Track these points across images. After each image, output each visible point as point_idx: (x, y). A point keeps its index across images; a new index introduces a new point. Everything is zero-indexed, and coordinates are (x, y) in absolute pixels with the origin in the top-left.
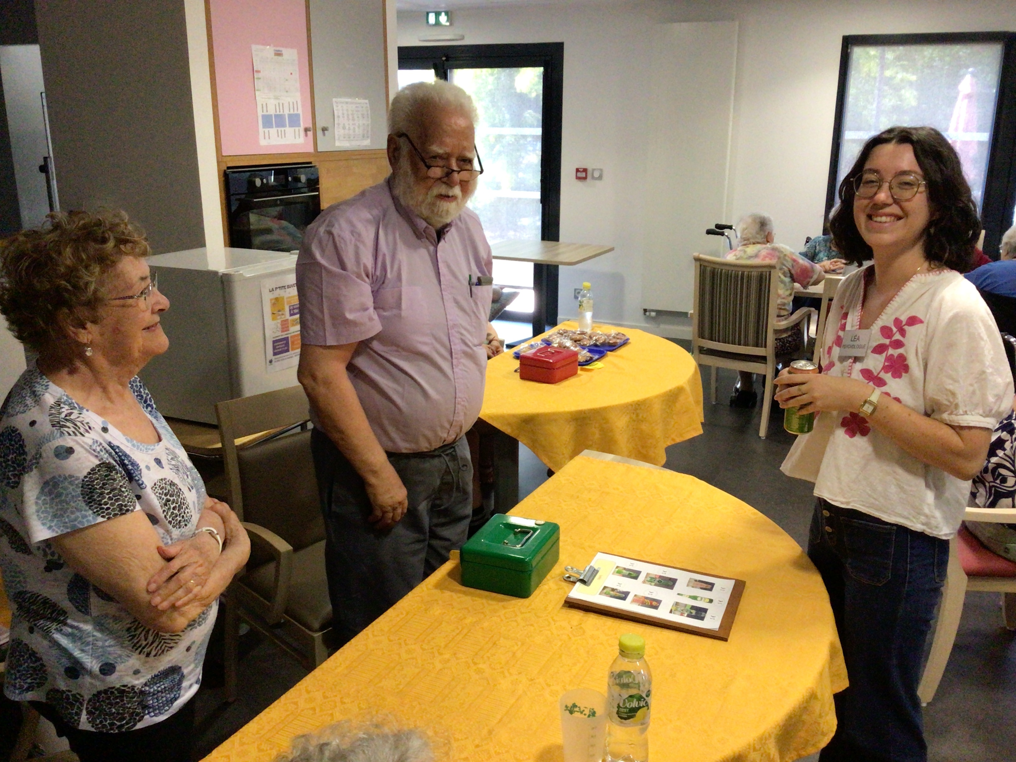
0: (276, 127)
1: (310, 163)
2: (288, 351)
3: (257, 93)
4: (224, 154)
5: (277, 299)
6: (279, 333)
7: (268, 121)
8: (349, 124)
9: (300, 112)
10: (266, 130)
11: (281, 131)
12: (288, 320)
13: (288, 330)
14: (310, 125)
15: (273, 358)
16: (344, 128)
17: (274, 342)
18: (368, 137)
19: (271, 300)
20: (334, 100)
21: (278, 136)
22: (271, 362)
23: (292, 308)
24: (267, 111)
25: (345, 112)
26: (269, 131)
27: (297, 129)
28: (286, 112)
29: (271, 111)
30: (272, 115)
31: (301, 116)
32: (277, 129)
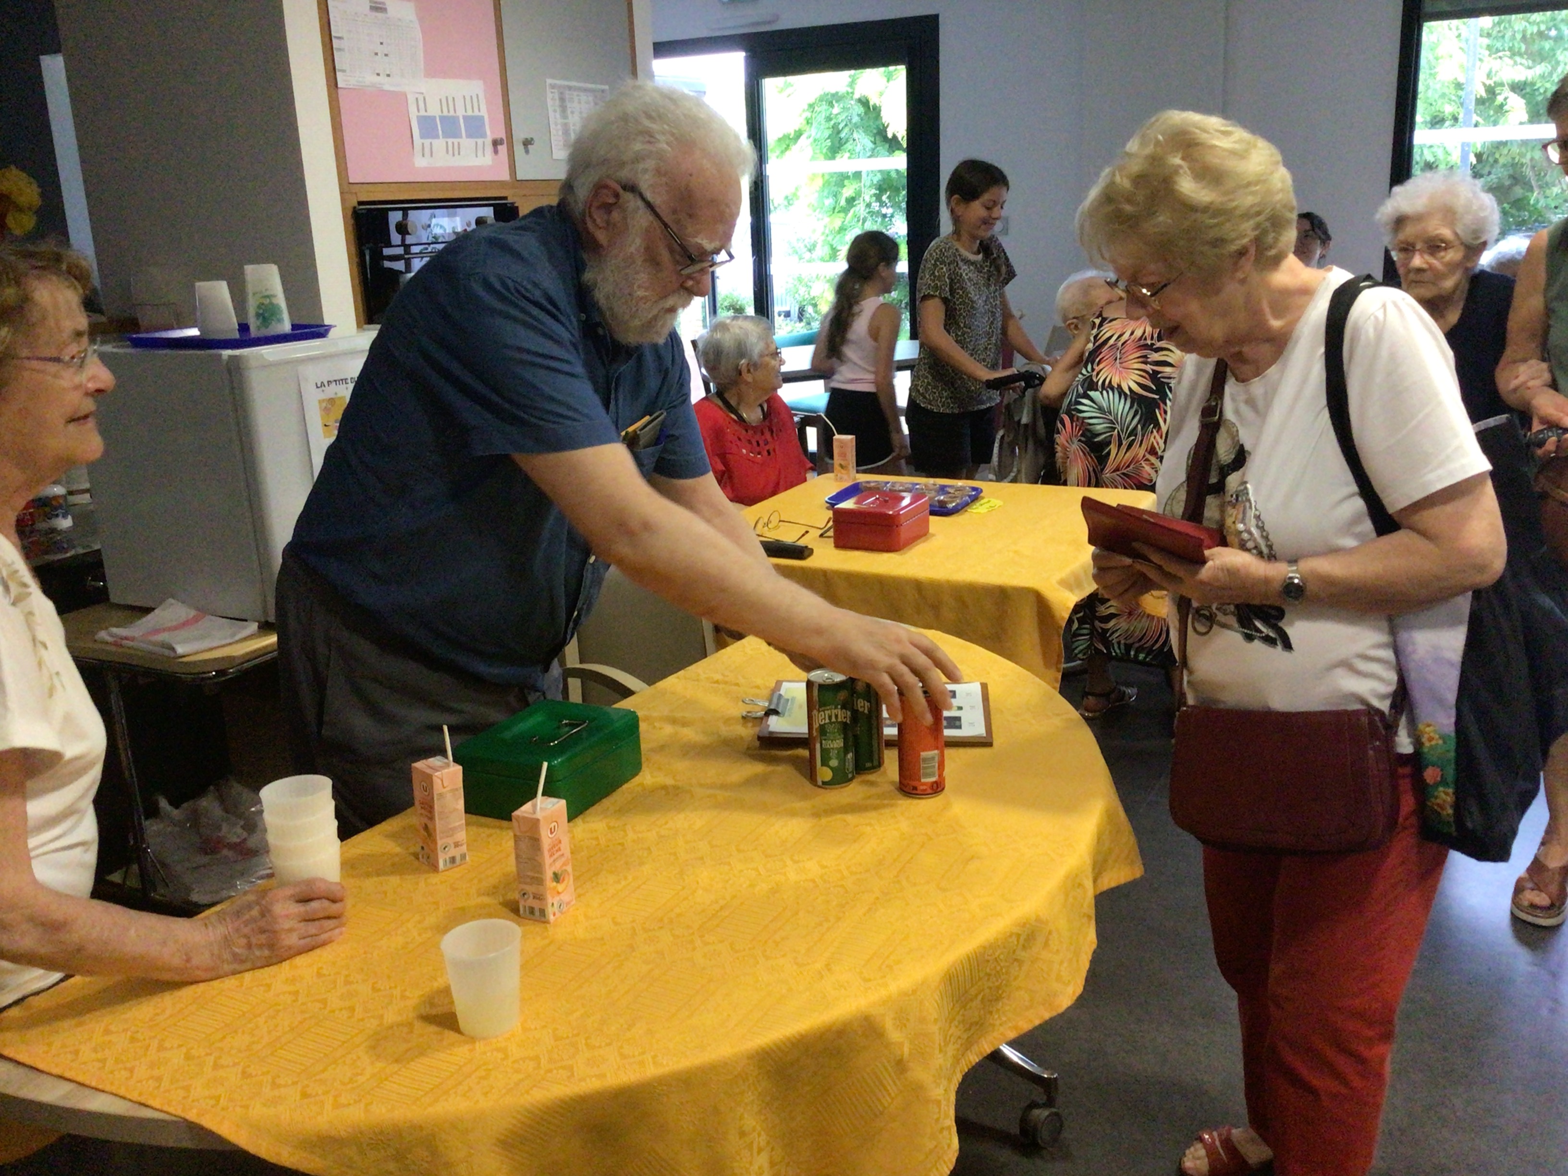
0: (443, 136)
1: (505, 198)
4: (351, 181)
7: (428, 126)
9: (484, 112)
10: (427, 142)
11: (453, 143)
14: (502, 134)
20: (546, 81)
21: (447, 152)
24: (426, 111)
26: (431, 145)
27: (479, 140)
28: (460, 113)
29: (434, 110)
30: (435, 117)
31: (486, 121)
32: (444, 141)
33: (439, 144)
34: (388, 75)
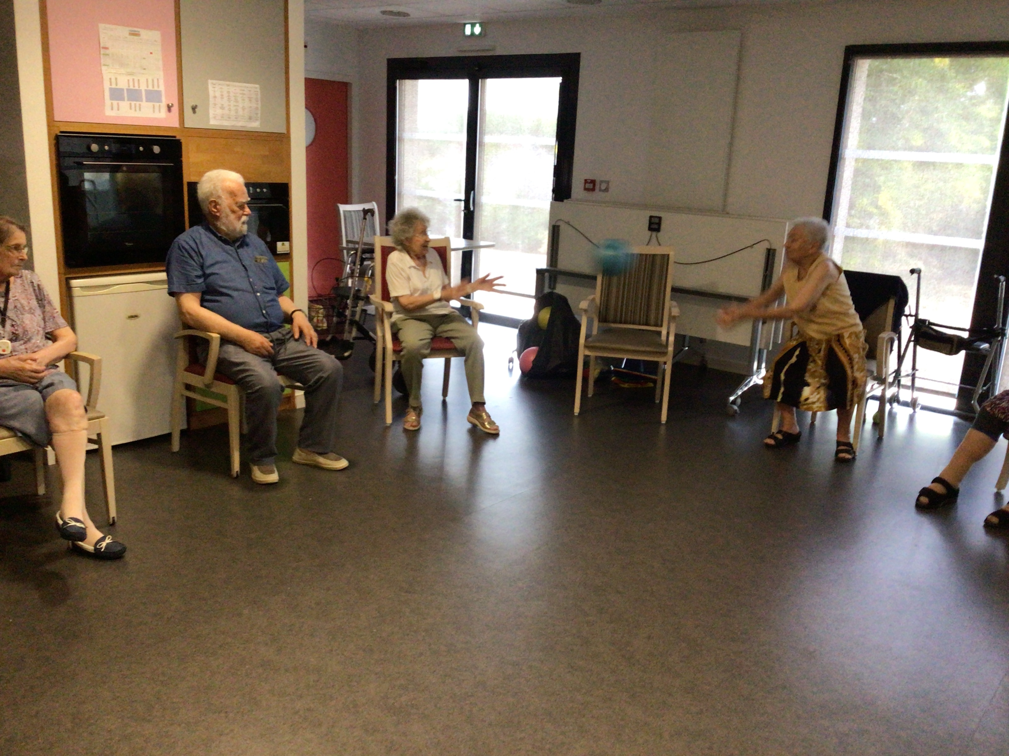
0: (128, 100)
1: (175, 137)
3: (104, 68)
4: (56, 120)
7: (117, 94)
8: (229, 105)
9: (162, 88)
10: (115, 103)
11: (135, 104)
14: (175, 102)
16: (222, 108)
18: (257, 120)
20: (210, 81)
21: (131, 108)
24: (117, 85)
25: (225, 94)
26: (118, 104)
27: (157, 105)
28: (143, 88)
29: (123, 85)
30: (123, 89)
31: (163, 93)
32: (129, 102)
33: (125, 104)
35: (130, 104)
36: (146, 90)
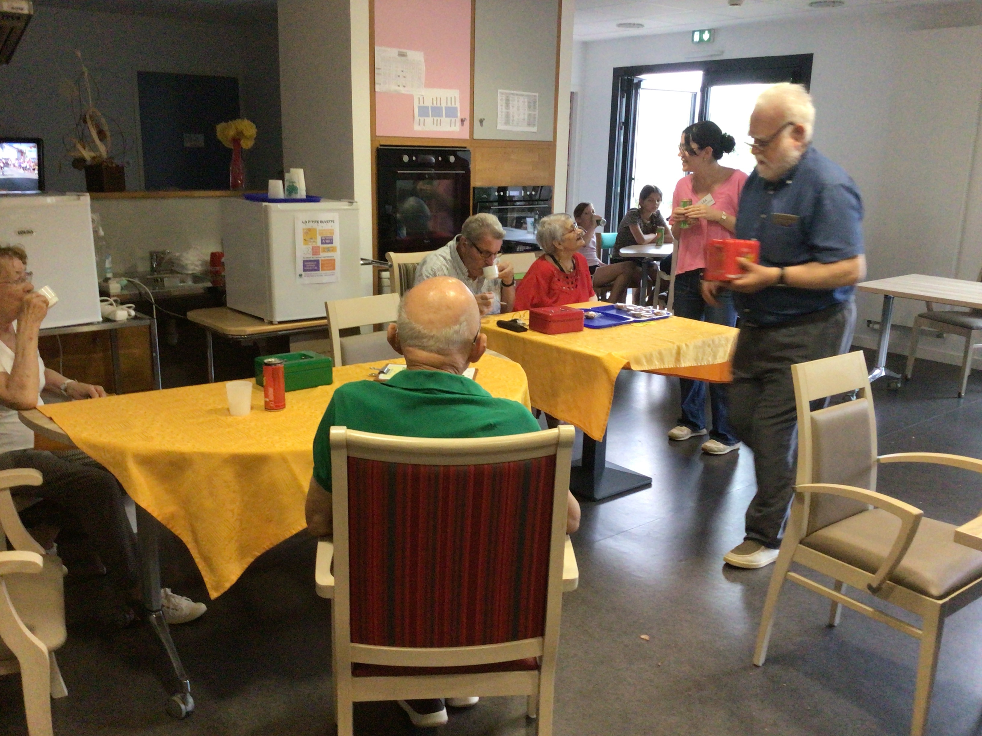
0: (432, 116)
1: (465, 147)
2: (318, 270)
4: (378, 135)
5: (309, 230)
6: (311, 256)
7: (424, 111)
9: (458, 105)
10: (422, 118)
11: (437, 120)
12: (319, 247)
13: (320, 255)
14: (467, 116)
15: (303, 273)
17: (304, 261)
18: (534, 125)
19: (303, 229)
20: (499, 90)
21: (433, 124)
22: (301, 275)
23: (324, 238)
24: (424, 104)
27: (453, 119)
28: (444, 105)
29: (428, 103)
30: (428, 107)
31: (459, 110)
32: (432, 118)
33: (429, 120)
34: (404, 87)
35: (434, 120)
36: (446, 107)
